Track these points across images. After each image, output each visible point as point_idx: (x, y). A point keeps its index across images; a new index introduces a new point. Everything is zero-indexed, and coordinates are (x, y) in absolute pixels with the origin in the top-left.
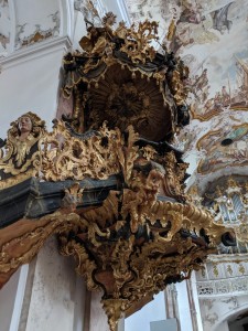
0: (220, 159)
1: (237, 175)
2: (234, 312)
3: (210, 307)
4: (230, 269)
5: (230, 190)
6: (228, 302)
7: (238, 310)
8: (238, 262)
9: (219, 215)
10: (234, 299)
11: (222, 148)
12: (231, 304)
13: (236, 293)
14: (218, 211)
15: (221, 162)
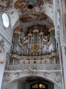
0: (30, 16)
1: (40, 25)
2: (17, 78)
3: (8, 76)
4: (24, 62)
5: (34, 31)
6: (16, 74)
7: (18, 78)
8: (29, 59)
9: (27, 41)
10: (18, 73)
11: (29, 10)
12: (17, 75)
13: (19, 71)
14: (27, 39)
15: (31, 17)
